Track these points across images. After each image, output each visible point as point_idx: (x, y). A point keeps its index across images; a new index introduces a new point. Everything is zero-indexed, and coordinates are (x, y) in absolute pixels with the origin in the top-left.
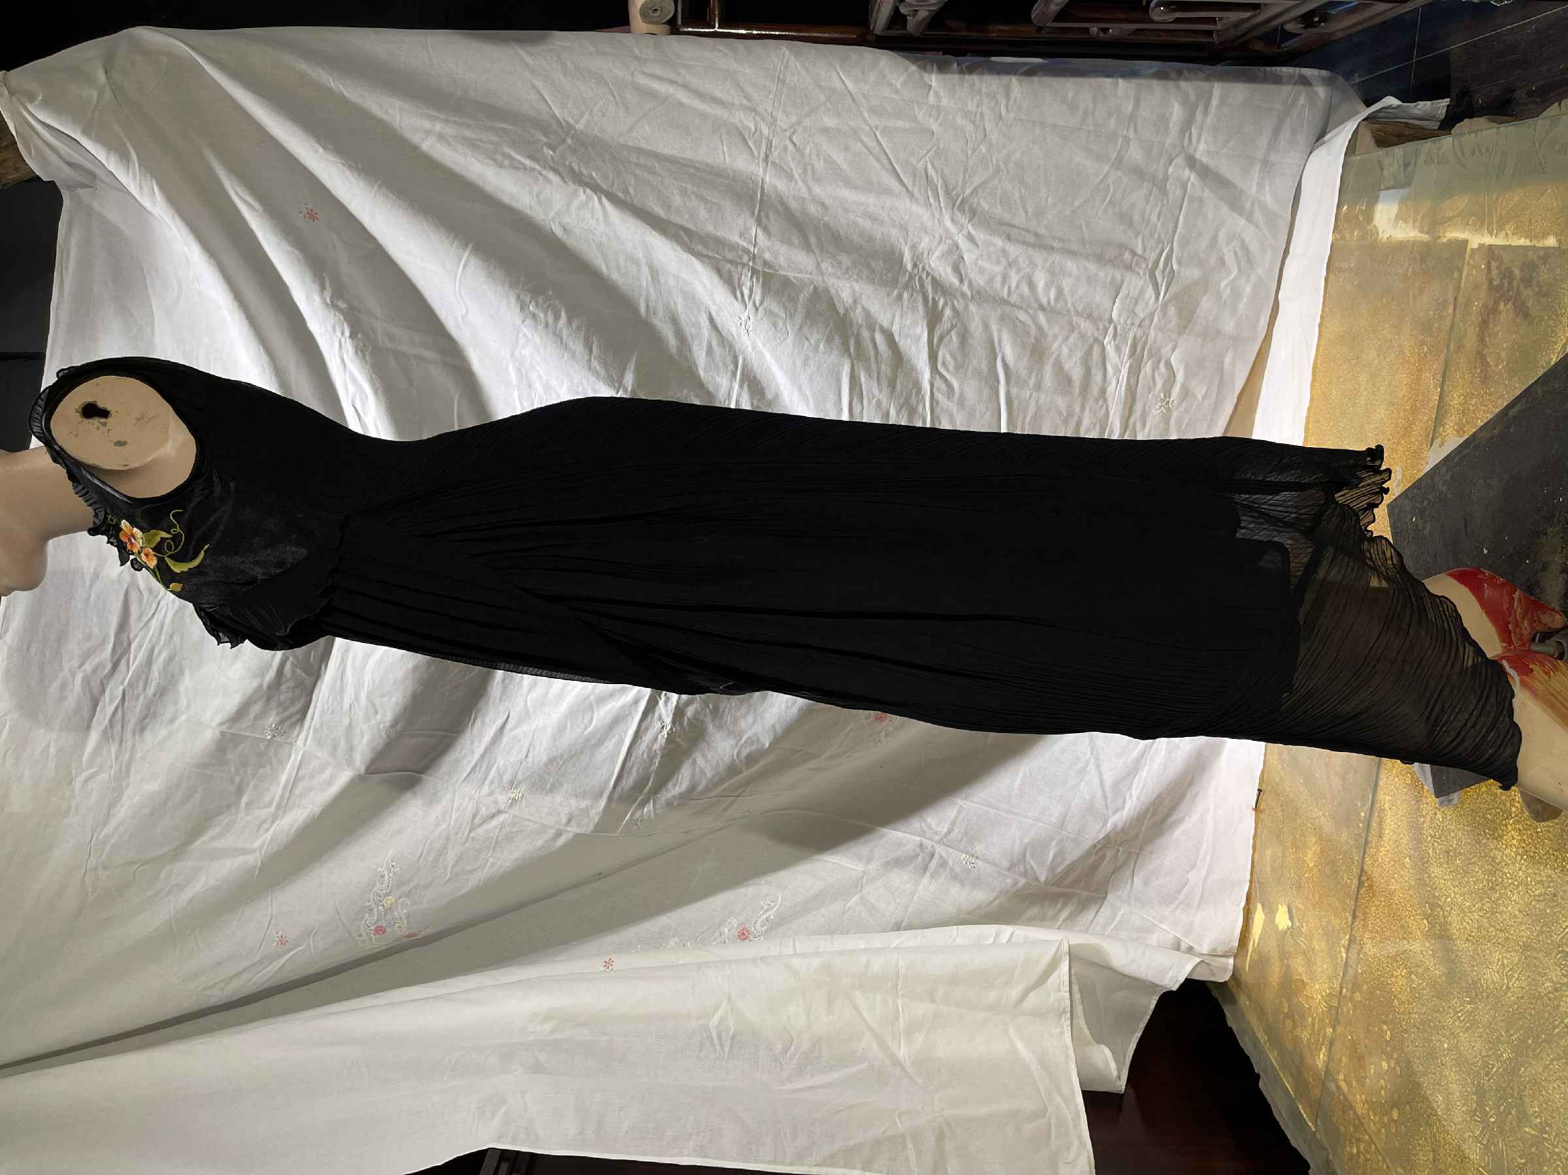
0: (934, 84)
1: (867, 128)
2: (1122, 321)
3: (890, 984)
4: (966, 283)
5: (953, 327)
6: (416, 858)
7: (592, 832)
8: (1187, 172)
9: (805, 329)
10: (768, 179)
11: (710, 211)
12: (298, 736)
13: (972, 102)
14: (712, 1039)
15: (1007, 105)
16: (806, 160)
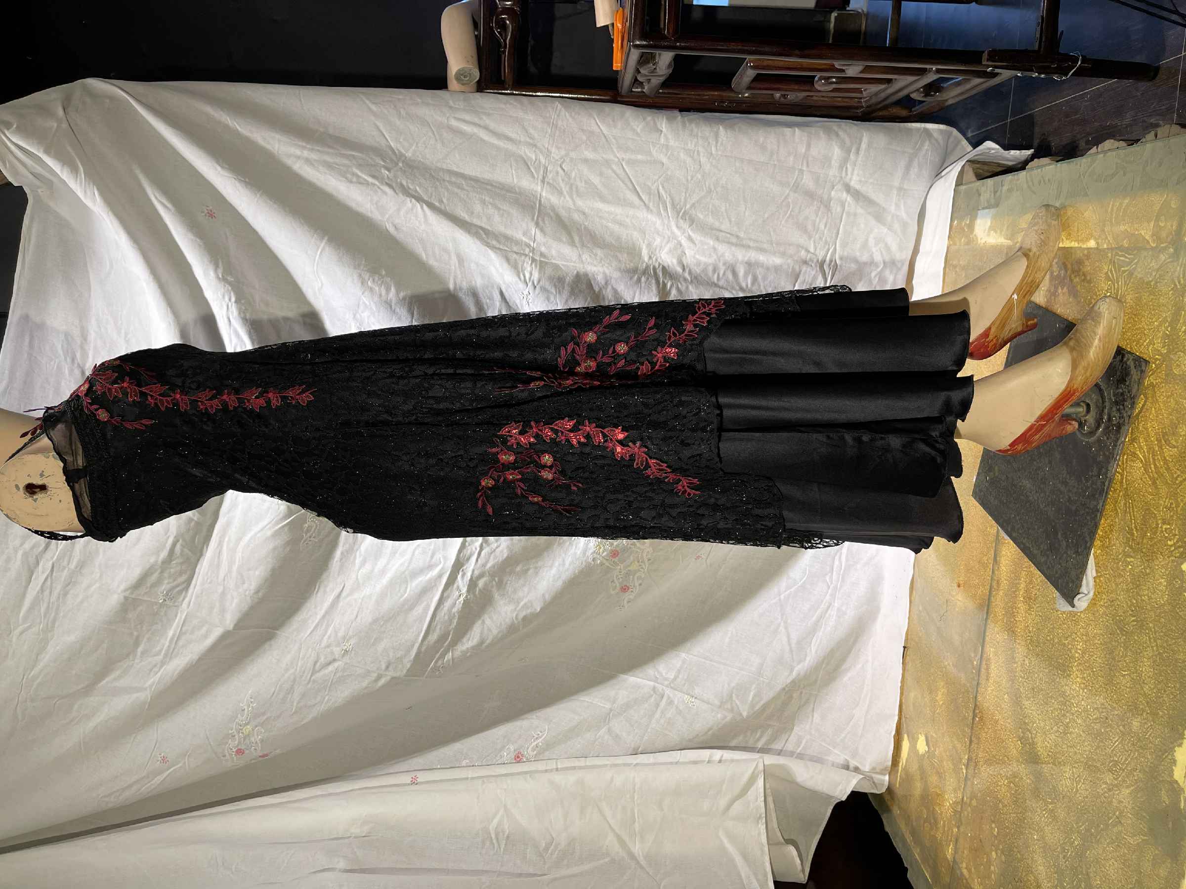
0: (664, 130)
1: (616, 160)
3: (628, 796)
4: (687, 271)
6: (269, 696)
7: (405, 676)
8: (845, 194)
10: (544, 194)
11: (502, 216)
12: (184, 599)
13: (691, 143)
14: (491, 838)
15: (716, 146)
16: (572, 181)
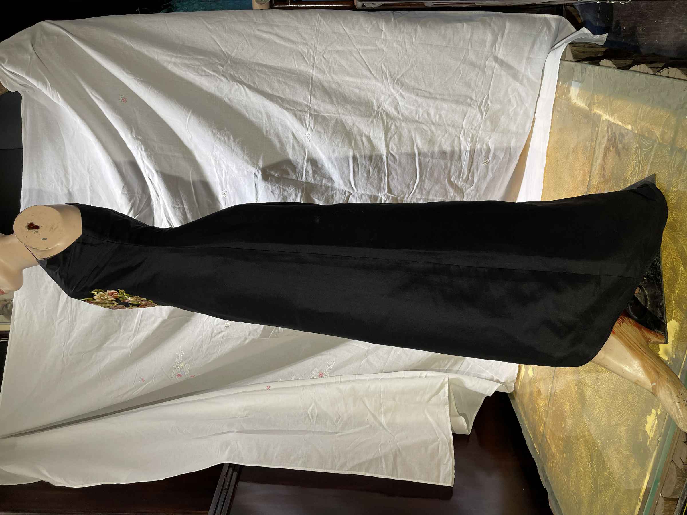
0: (384, 30)
1: (356, 50)
2: (467, 128)
3: (377, 395)
4: (400, 114)
5: (395, 133)
6: (191, 349)
7: (260, 338)
8: (494, 63)
9: (333, 138)
10: (314, 74)
11: (290, 90)
13: (400, 37)
14: (309, 417)
15: (416, 38)
16: (330, 65)
